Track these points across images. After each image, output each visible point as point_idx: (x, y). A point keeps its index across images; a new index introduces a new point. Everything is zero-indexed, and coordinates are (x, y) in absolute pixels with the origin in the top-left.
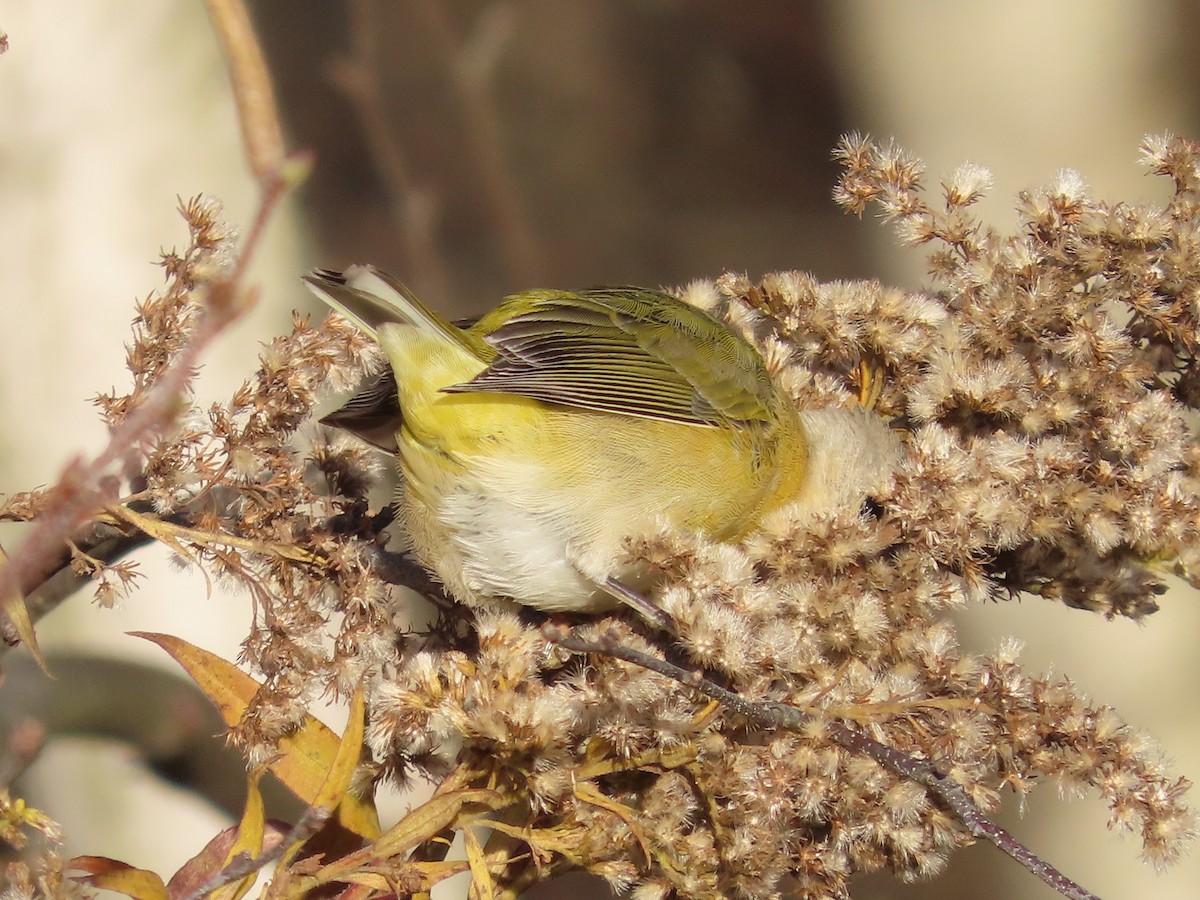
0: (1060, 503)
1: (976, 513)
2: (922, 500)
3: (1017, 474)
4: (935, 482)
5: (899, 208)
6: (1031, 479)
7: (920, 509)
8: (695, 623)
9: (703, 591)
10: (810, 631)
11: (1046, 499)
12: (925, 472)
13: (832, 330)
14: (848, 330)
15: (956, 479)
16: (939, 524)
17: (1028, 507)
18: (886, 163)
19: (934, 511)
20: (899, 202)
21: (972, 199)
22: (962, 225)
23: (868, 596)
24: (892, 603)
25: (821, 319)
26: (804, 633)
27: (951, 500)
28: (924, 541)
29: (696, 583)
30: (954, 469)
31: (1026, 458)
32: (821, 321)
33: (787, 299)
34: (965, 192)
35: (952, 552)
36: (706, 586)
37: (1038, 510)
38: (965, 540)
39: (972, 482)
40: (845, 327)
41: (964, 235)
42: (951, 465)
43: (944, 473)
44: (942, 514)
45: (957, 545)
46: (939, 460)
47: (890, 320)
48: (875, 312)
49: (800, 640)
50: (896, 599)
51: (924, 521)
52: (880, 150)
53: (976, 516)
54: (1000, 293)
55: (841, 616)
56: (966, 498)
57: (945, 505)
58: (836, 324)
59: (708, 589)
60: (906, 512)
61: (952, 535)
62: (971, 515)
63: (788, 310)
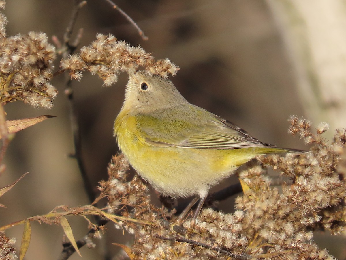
0: (337, 194)
1: (316, 199)
2: (301, 196)
3: (325, 188)
4: (304, 192)
5: (304, 135)
6: (330, 189)
7: (301, 199)
8: (217, 236)
9: (222, 227)
10: (274, 233)
11: (334, 194)
12: (301, 189)
13: (286, 169)
14: (291, 169)
15: (309, 190)
16: (306, 203)
17: (329, 197)
18: (301, 123)
19: (304, 199)
20: (304, 133)
21: (323, 131)
22: (320, 139)
23: (289, 223)
24: (295, 225)
25: (284, 166)
26: (273, 234)
27: (309, 196)
28: (302, 207)
29: (220, 225)
30: (309, 188)
31: (328, 184)
32: (283, 167)
33: (274, 161)
34: (321, 130)
35: (310, 210)
36: (223, 226)
37: (332, 197)
38: (313, 206)
39: (314, 191)
40: (290, 168)
41: (321, 142)
42: (308, 187)
43: (306, 189)
44: (306, 200)
45: (311, 208)
46: (304, 186)
47: (302, 165)
48: (298, 163)
49: (272, 236)
50: (296, 224)
51: (302, 202)
52: (299, 120)
53: (316, 200)
54: (328, 158)
55: (282, 229)
56: (313, 195)
57: (307, 198)
58: (287, 167)
59: (224, 226)
60: (297, 200)
61: (309, 205)
62: (315, 200)
63: (274, 164)
